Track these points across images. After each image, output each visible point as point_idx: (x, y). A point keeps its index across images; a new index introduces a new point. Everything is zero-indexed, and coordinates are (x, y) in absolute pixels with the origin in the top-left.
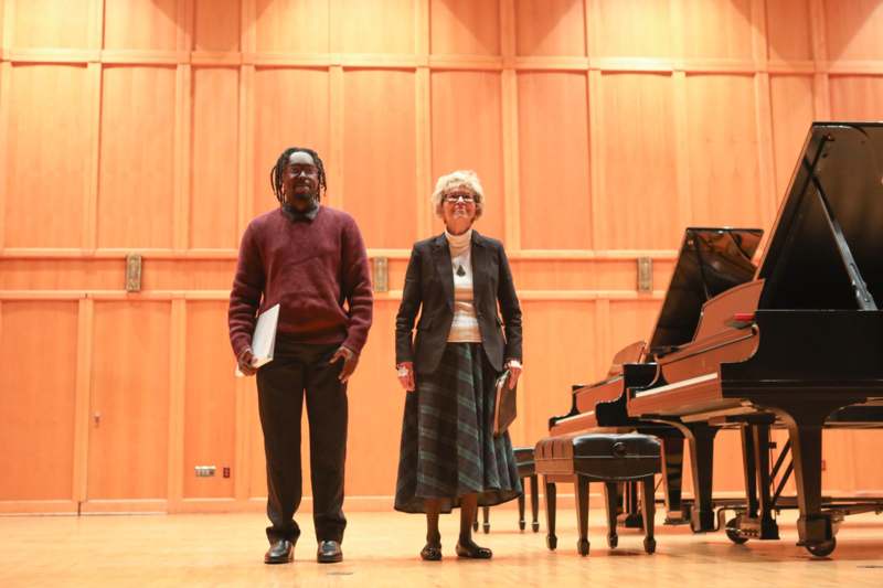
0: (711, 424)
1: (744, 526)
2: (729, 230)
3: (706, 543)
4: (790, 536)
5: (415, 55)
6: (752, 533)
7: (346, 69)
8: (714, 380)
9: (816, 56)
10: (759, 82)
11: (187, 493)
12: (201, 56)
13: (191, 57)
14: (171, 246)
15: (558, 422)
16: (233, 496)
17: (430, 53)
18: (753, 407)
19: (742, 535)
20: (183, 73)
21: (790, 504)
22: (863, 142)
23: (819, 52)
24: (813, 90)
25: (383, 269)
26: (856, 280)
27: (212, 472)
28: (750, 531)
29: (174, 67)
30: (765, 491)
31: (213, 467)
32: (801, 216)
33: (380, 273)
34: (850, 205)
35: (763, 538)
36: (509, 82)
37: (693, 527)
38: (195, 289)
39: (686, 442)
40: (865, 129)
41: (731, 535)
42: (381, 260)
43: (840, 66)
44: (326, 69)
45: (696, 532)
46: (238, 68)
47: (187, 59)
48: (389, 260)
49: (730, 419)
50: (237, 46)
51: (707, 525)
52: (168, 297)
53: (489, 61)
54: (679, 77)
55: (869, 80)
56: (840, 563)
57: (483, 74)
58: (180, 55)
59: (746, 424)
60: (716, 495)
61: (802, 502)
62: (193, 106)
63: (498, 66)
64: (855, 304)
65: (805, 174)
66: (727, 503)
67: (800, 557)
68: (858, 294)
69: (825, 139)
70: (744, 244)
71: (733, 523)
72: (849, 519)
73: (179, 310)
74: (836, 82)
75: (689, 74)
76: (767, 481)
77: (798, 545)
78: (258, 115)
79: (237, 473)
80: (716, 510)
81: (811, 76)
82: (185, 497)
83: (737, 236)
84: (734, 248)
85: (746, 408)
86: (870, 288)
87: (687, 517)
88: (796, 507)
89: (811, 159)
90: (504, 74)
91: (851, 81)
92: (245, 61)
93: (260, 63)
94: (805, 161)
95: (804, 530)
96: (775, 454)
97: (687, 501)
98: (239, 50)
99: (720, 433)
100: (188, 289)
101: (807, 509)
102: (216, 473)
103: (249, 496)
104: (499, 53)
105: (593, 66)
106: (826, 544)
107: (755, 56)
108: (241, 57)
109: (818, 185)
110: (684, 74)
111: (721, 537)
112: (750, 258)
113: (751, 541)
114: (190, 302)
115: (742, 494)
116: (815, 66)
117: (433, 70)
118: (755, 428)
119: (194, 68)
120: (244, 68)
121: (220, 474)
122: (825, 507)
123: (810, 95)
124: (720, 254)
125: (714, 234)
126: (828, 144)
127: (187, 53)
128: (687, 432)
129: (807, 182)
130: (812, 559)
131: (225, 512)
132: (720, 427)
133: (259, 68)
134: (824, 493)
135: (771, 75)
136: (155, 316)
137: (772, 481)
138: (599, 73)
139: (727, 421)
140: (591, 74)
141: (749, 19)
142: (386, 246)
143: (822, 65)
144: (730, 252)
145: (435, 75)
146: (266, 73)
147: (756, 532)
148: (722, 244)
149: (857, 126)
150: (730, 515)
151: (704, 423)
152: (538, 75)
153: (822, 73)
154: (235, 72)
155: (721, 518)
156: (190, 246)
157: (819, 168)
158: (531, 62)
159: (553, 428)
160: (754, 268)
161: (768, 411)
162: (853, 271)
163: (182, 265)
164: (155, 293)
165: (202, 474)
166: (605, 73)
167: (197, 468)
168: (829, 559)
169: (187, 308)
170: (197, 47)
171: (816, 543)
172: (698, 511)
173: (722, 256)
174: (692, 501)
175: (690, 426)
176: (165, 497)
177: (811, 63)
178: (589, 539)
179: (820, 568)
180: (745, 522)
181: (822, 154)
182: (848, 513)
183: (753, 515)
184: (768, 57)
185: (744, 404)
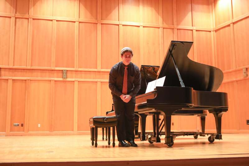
0: (145, 114)
1: (152, 139)
2: (152, 66)
3: (143, 143)
4: (163, 142)
5: (75, 18)
6: (154, 141)
7: (57, 21)
8: (146, 103)
9: (174, 24)
10: (161, 30)
11: (11, 130)
12: (18, 15)
13: (15, 15)
14: (8, 65)
15: (108, 113)
16: (24, 131)
17: (79, 18)
18: (155, 110)
19: (152, 141)
20: (13, 19)
21: (163, 134)
22: (183, 46)
23: (175, 23)
24: (173, 33)
25: (65, 73)
26: (180, 80)
27: (18, 125)
28: (154, 140)
29: (10, 17)
30: (158, 131)
31: (18, 124)
32: (168, 64)
33: (65, 74)
34: (180, 61)
35: (156, 142)
36: (99, 26)
37: (140, 139)
38: (15, 77)
39: (140, 118)
40: (184, 43)
41: (149, 141)
42: (65, 70)
43: (180, 27)
44: (52, 20)
45: (141, 141)
46: (28, 19)
47: (14, 16)
48: (67, 71)
49: (150, 113)
50: (28, 13)
51: (144, 139)
52: (7, 79)
53: (94, 21)
54: (141, 28)
55: (186, 31)
56: (174, 148)
57: (93, 24)
58: (12, 14)
59: (154, 114)
60: (146, 131)
61: (166, 133)
62: (15, 28)
63: (96, 22)
64: (180, 85)
65: (169, 53)
66: (149, 133)
67: (166, 147)
68: (181, 83)
69: (174, 45)
70: (155, 70)
71: (150, 138)
72: (177, 137)
73: (10, 82)
74: (179, 30)
75: (144, 27)
76: (158, 128)
77: (165, 144)
78: (33, 32)
79: (25, 125)
80: (146, 135)
81: (173, 29)
82: (10, 131)
83: (154, 68)
84: (153, 71)
85: (154, 110)
86: (183, 82)
87: (139, 137)
88: (164, 134)
89: (171, 49)
90: (98, 25)
91: (182, 31)
92: (30, 17)
93: (34, 18)
94: (169, 50)
95: (166, 140)
96: (160, 122)
97: (139, 133)
98: (29, 14)
99: (148, 116)
100: (13, 77)
101: (167, 135)
102: (19, 125)
103: (28, 131)
104: (97, 19)
105: (120, 23)
106: (171, 143)
107: (160, 23)
108: (29, 16)
109: (172, 56)
110: (142, 27)
111: (147, 142)
112: (156, 73)
113: (154, 143)
114: (13, 80)
115: (152, 131)
116: (174, 27)
117: (80, 22)
118: (156, 115)
119: (16, 18)
120: (29, 19)
121: (20, 125)
122: (171, 134)
123: (172, 34)
124: (149, 72)
125: (148, 67)
126: (175, 46)
127: (14, 14)
128: (140, 116)
129: (170, 55)
130: (168, 147)
131: (21, 135)
132: (148, 115)
133: (33, 19)
134: (171, 131)
135: (164, 28)
136: (4, 84)
137: (159, 128)
138: (122, 25)
139: (149, 113)
140: (120, 25)
141: (159, 14)
142: (66, 67)
143: (175, 26)
144: (152, 71)
145: (80, 24)
146: (35, 20)
147: (155, 140)
148: (150, 69)
149: (182, 42)
150: (149, 136)
151: (144, 114)
152: (107, 25)
153: (176, 28)
154: (27, 20)
155: (147, 137)
156: (14, 65)
157: (172, 52)
158: (105, 22)
159: (107, 115)
160: (157, 75)
161: (159, 111)
162: (180, 77)
163: (11, 70)
164: (3, 77)
165: (15, 126)
166: (123, 25)
167: (14, 124)
168: (172, 147)
169: (12, 82)
170: (17, 13)
171: (169, 143)
172: (142, 135)
173: (150, 72)
174: (141, 133)
175: (140, 114)
176: (5, 131)
177: (173, 26)
178: (115, 143)
179: (170, 150)
180: (153, 138)
181: (174, 48)
182: (177, 136)
183: (155, 136)
184: (163, 24)
185: (153, 109)
